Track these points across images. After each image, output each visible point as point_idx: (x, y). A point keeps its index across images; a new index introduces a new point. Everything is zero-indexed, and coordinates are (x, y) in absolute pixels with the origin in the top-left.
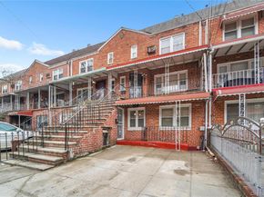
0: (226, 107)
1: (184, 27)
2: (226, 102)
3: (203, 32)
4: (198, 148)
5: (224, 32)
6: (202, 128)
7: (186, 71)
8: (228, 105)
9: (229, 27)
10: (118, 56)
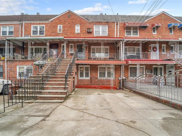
0: (129, 68)
1: (108, 22)
2: (130, 66)
3: (117, 28)
4: (118, 88)
5: (126, 31)
6: (120, 78)
7: (108, 47)
8: (130, 68)
9: (128, 29)
10: (66, 29)
